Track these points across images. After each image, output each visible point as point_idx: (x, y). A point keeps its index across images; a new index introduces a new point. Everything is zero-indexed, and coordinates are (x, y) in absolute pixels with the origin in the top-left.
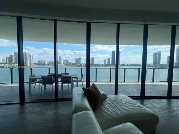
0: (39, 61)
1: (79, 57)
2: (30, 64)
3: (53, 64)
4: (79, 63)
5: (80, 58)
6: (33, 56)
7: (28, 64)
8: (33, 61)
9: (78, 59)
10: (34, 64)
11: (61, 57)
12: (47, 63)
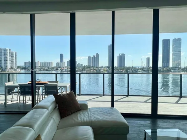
0: (25, 63)
2: (12, 68)
3: (48, 67)
4: (96, 66)
5: (97, 55)
6: (16, 53)
7: (9, 68)
8: (16, 62)
9: (94, 57)
10: (19, 67)
11: (63, 54)
12: (39, 65)
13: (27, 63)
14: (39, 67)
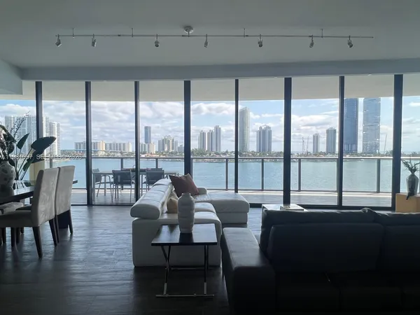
0: (76, 144)
1: (212, 129)
3: (121, 153)
4: (214, 150)
5: (218, 129)
6: (58, 125)
9: (211, 134)
10: (64, 153)
11: (150, 128)
12: (104, 149)
13: (80, 144)
14: (104, 153)
